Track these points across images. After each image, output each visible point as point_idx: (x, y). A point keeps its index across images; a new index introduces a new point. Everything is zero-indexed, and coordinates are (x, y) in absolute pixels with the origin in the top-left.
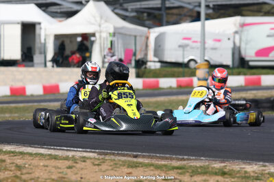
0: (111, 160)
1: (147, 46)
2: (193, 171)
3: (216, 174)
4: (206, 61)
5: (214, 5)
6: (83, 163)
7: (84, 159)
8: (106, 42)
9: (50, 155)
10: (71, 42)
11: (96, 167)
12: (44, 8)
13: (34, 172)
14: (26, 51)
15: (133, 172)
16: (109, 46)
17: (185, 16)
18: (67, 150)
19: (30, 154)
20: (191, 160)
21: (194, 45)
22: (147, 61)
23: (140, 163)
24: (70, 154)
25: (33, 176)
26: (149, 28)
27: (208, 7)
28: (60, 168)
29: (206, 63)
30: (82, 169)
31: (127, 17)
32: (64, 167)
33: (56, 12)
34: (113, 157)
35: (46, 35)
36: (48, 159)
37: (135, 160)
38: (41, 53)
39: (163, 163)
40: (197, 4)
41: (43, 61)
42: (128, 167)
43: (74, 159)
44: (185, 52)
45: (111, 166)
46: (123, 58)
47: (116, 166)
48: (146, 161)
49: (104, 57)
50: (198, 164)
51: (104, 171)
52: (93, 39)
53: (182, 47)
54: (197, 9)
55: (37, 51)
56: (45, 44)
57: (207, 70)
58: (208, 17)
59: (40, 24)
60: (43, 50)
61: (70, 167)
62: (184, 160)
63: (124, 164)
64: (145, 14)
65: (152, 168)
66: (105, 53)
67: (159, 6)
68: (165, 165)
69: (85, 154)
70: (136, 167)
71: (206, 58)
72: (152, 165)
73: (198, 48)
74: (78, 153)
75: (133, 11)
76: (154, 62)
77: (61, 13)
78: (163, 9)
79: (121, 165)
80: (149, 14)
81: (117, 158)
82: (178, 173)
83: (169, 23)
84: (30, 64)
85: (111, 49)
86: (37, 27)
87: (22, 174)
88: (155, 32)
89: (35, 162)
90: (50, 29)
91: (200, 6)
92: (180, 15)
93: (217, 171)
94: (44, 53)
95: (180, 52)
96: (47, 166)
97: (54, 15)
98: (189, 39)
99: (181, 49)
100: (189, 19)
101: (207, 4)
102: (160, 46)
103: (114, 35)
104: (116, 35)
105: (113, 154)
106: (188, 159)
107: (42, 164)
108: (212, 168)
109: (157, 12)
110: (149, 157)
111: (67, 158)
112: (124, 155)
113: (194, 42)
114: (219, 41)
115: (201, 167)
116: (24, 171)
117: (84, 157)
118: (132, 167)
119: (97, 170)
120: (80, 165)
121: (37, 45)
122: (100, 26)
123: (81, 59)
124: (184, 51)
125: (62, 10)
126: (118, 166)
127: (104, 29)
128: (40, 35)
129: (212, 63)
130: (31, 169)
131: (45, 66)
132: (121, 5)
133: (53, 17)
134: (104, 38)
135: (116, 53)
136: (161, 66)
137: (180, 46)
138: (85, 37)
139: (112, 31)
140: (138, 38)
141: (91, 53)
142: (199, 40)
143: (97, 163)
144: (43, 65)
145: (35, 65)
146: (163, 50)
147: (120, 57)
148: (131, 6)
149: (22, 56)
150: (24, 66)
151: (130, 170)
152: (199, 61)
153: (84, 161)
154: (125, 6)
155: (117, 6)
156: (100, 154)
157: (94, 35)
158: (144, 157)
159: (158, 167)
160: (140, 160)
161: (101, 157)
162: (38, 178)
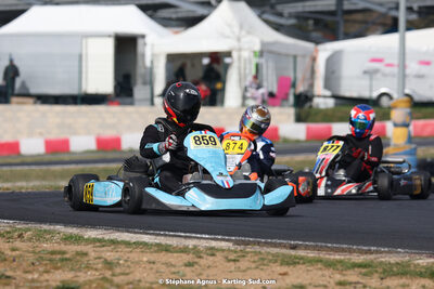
0: (256, 253)
1: (313, 72)
2: (385, 271)
3: (421, 275)
4: (407, 95)
5: (420, 8)
6: (211, 258)
7: (212, 252)
8: (248, 66)
9: (158, 245)
10: (193, 65)
11: (232, 263)
12: (150, 12)
13: (132, 272)
14: (121, 80)
15: (290, 273)
16: (254, 72)
17: (374, 23)
18: (186, 237)
19: (127, 244)
20: (382, 252)
21: (388, 70)
22: (313, 96)
23: (302, 258)
24: (191, 243)
25: (130, 278)
26: (317, 42)
27: (410, 9)
28: (174, 266)
29: (406, 98)
30: (209, 267)
31: (281, 25)
32: (181, 264)
33: (170, 19)
34: (257, 248)
35: (153, 55)
36: (156, 252)
37: (293, 252)
38: (145, 83)
39: (337, 257)
40: (393, 6)
41: (149, 96)
42: (281, 265)
43: (196, 251)
44: (374, 83)
45: (254, 262)
46: (275, 90)
47: (262, 262)
48: (311, 254)
49: (246, 90)
50: (393, 259)
51: (244, 271)
52: (227, 60)
53: (370, 73)
54: (393, 13)
55: (139, 81)
56: (151, 69)
57: (408, 110)
58: (411, 26)
59: (143, 36)
60: (148, 78)
61: (189, 265)
62: (370, 252)
63: (276, 259)
64: (311, 22)
65: (320, 266)
66: (247, 83)
67: (333, 8)
68: (340, 262)
69: (214, 244)
70: (294, 263)
71: (407, 91)
72: (320, 261)
73: (393, 76)
74: (203, 242)
75: (291, 16)
76: (325, 97)
77: (178, 19)
78: (340, 13)
79: (270, 261)
80: (317, 22)
81: (265, 250)
82: (361, 273)
83: (348, 36)
84: (128, 100)
85: (256, 77)
86: (140, 42)
87: (113, 275)
88: (326, 50)
89: (135, 255)
90: (160, 44)
91: (397, 8)
92: (366, 22)
93: (423, 270)
94: (150, 83)
95: (365, 82)
96: (154, 263)
97: (166, 23)
98: (380, 61)
99: (367, 77)
100: (380, 29)
101: (409, 5)
102: (333, 72)
103: (261, 54)
104: (265, 54)
105: (259, 243)
106: (377, 252)
107: (145, 259)
108: (415, 265)
109: (329, 19)
110: (314, 248)
111: (185, 250)
112: (275, 245)
113: (389, 65)
114: (428, 63)
115: (397, 264)
116: (118, 270)
117: (212, 248)
118: (288, 264)
119: (233, 269)
120: (207, 261)
121: (140, 71)
122: (239, 40)
123: (209, 93)
124: (371, 79)
125: (180, 15)
126: (265, 262)
127: (246, 46)
128: (143, 55)
129: (417, 98)
130: (128, 266)
131: (152, 103)
132: (272, 7)
133: (165, 26)
134: (245, 60)
135: (265, 84)
136: (336, 104)
137: (365, 72)
138: (216, 57)
139: (257, 48)
140: (299, 59)
141: (224, 83)
142: (396, 62)
143: (233, 258)
144: (149, 103)
145: (136, 103)
146: (339, 79)
147: (270, 89)
148: (288, 9)
149: (116, 87)
150: (119, 104)
151: (284, 269)
152: (395, 96)
153: (213, 255)
154: (280, 8)
155: (267, 8)
156: (237, 243)
157: (229, 54)
158: (307, 248)
159: (329, 265)
160: (301, 253)
161: (239, 248)
162: (140, 281)
